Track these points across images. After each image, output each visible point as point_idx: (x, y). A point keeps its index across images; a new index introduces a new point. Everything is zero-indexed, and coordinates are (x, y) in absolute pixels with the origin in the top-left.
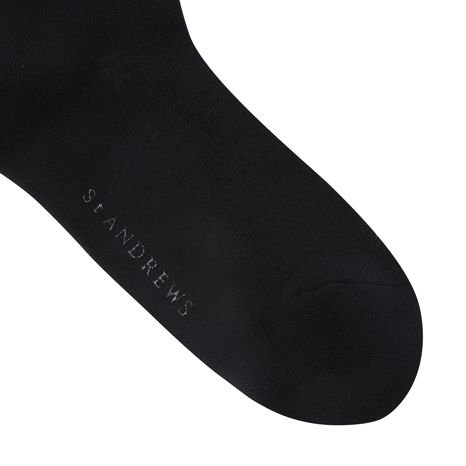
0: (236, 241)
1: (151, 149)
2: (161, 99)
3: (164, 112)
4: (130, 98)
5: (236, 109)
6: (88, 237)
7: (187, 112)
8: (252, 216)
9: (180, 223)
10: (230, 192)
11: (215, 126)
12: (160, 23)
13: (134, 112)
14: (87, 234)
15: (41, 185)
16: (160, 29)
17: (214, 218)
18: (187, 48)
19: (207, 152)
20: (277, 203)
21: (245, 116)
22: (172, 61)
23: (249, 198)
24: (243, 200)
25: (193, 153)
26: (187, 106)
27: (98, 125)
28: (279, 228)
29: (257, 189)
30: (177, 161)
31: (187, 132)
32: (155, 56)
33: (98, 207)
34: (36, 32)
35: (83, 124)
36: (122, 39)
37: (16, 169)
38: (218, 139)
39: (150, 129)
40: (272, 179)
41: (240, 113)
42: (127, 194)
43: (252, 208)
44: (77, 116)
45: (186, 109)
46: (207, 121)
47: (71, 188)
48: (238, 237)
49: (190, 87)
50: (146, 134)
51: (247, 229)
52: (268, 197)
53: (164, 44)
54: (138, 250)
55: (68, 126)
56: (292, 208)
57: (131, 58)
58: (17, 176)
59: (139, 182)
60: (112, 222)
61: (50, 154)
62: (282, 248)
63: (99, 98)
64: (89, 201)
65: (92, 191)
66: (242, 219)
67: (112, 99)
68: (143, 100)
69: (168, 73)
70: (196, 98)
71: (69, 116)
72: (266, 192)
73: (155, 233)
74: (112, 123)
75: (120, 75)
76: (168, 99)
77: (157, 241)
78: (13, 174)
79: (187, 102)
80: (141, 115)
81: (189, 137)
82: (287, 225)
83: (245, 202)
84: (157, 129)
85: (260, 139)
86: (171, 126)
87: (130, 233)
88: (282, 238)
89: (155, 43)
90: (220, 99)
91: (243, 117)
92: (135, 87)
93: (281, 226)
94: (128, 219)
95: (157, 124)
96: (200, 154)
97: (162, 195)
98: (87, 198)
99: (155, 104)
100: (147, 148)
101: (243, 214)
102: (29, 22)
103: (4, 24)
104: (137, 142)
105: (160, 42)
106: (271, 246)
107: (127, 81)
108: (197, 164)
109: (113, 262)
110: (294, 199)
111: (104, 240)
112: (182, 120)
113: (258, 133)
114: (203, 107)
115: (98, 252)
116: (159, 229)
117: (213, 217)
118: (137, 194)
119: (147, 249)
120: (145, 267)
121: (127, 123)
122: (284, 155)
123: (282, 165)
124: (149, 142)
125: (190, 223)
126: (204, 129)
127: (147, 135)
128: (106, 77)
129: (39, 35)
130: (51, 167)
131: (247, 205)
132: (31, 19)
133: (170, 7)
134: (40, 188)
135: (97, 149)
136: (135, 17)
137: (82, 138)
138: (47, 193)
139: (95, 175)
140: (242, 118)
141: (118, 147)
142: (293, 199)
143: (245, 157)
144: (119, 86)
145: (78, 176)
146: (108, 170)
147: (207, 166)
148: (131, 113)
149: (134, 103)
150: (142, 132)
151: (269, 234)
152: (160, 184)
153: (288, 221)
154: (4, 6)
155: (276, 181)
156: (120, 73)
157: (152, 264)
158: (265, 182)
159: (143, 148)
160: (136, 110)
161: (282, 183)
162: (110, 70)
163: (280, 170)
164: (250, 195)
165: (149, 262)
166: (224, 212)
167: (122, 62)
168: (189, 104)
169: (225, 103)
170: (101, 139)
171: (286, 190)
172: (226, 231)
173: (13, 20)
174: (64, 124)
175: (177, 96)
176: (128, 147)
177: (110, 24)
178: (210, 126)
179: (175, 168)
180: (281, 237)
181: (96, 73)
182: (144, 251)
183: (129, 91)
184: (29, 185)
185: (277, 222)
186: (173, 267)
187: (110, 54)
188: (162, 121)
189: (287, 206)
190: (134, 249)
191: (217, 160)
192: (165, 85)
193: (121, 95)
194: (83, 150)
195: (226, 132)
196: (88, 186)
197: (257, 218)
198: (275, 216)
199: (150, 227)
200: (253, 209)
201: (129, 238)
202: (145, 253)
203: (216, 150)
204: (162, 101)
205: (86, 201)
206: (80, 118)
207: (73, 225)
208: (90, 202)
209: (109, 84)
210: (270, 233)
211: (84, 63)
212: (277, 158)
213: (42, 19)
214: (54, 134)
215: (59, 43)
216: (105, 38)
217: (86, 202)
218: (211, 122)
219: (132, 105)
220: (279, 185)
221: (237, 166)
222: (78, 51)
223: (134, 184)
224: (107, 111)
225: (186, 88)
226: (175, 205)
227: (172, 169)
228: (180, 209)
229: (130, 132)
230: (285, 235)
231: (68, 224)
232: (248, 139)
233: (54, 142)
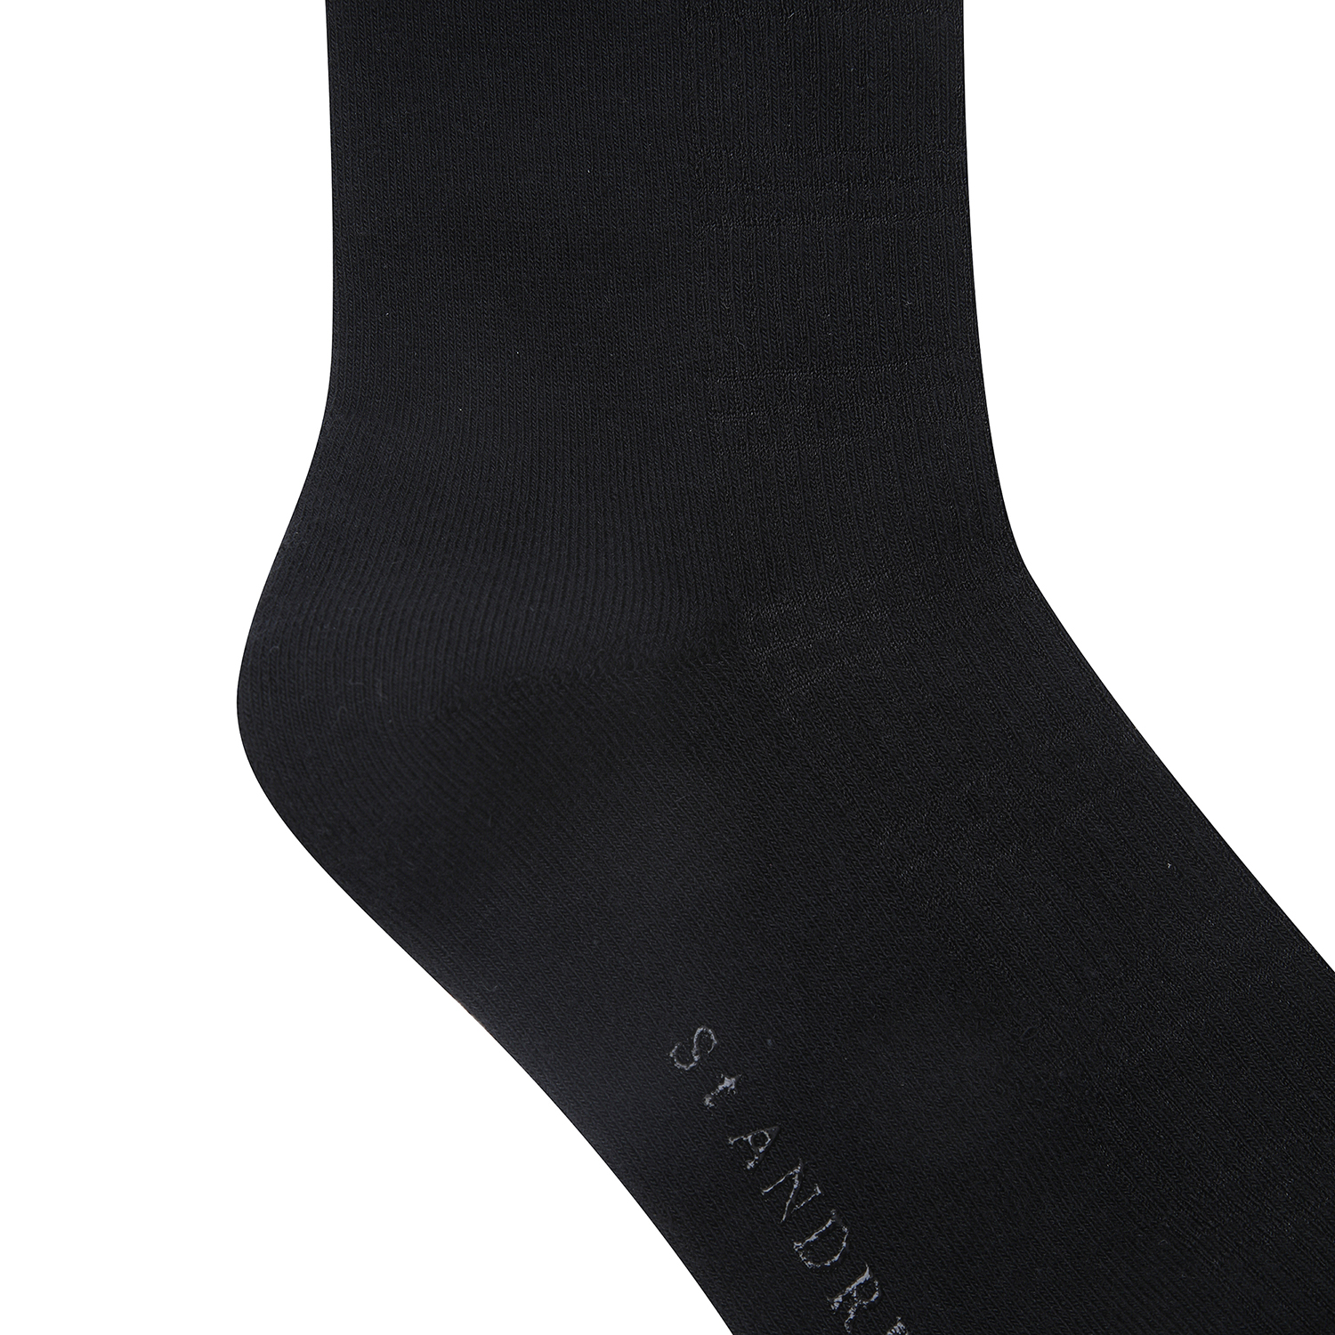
0: (1132, 1243)
1: (898, 915)
2: (929, 761)
3: (936, 802)
4: (831, 746)
5: (1162, 816)
6: (668, 1186)
7: (1005, 811)
8: (1190, 1169)
9: (970, 1161)
10: (1122, 1079)
11: (1089, 863)
12: (941, 517)
13: (842, 791)
14: (668, 1176)
15: (529, 1004)
16: (940, 534)
17: (1069, 1154)
18: (1018, 602)
19: (1060, 945)
20: (1274, 1133)
21: (1188, 841)
22: (968, 639)
23: (1183, 1105)
24: (1163, 1110)
25: (1017, 944)
26: (1009, 792)
27: (728, 824)
28: (1279, 1221)
29: (1210, 1079)
30: (969, 962)
31: (1002, 875)
32: (918, 620)
33: (720, 1087)
34: (554, 512)
35: (679, 817)
36: (815, 556)
37: (456, 945)
38: (1098, 903)
39: (894, 850)
40: (1259, 1051)
41: (1175, 827)
42: (823, 1049)
43: (1191, 1141)
44: (662, 791)
45: (1005, 801)
46: (1067, 846)
47: (630, 1020)
48: (1142, 1229)
49: (1024, 734)
50: (883, 867)
51: (1173, 1208)
52: (1244, 1109)
53: (946, 583)
54: (827, 1242)
55: (631, 819)
56: (1320, 1157)
57: (842, 618)
58: (458, 967)
59: (862, 1013)
60: (759, 1140)
61: (567, 904)
62: (1288, 1296)
63: (734, 739)
64: (692, 1065)
65: (707, 1033)
66: (1158, 1174)
67: (776, 746)
68: (871, 756)
69: (955, 678)
70: (1037, 769)
71: (636, 791)
72: (1239, 1092)
73: (891, 1186)
74: (776, 821)
75: (804, 672)
76: (949, 764)
77: (890, 1216)
78: (446, 963)
79: (1010, 778)
80: (865, 802)
81: (1006, 892)
82: (1304, 1216)
83: (1170, 1117)
84: (914, 852)
85: (1229, 918)
86: (956, 848)
87: (813, 1183)
88: (1289, 1259)
89: (919, 577)
90: (1114, 779)
91: (1183, 842)
92: (849, 713)
93: (1284, 1218)
94: (815, 1135)
95: (913, 838)
96: (1037, 949)
97: (926, 1061)
98: (685, 1056)
99: (908, 774)
100: (886, 910)
101: (1163, 1159)
102: (531, 478)
103: (455, 476)
104: (856, 888)
105: (936, 575)
106: (1254, 1284)
107: (823, 692)
108: (1028, 980)
109: (741, 1279)
110: (1327, 1127)
111: (721, 1201)
112: (988, 834)
113: (1226, 897)
114: (1056, 800)
115: (694, 1240)
116: (905, 1177)
117: (1067, 1151)
118: (855, 1051)
119: (855, 1238)
120: (840, 1299)
121: (822, 826)
122: (1303, 976)
123: (1293, 1009)
124: (891, 891)
125: (997, 1165)
126: (1054, 869)
127: (886, 867)
128: (758, 676)
129: (561, 525)
130: (568, 947)
131: (1176, 1131)
132: (540, 467)
133: (976, 467)
134: (526, 1015)
135: (728, 899)
136: (861, 488)
137: (676, 860)
138: (549, 1030)
139: (722, 982)
140: (1180, 844)
141: (799, 897)
142: (1324, 1125)
143: (1176, 971)
144: (799, 705)
145: (659, 983)
146: (765, 966)
147: (1057, 991)
148: (835, 794)
149: (844, 764)
150: (870, 858)
151: (1244, 1239)
152: (921, 1025)
153: (1309, 1203)
154: (457, 418)
155: (1272, 1060)
156: (804, 663)
157: (865, 1290)
158: (1237, 1058)
159: (875, 908)
160: (848, 785)
161: (1289, 1067)
162: (772, 652)
163: (1289, 1025)
164: (1185, 1096)
165: (856, 1284)
166: (1101, 1138)
167: (811, 628)
168: (1015, 786)
169: (1129, 792)
170: (740, 867)
171: (1303, 1091)
172: (1102, 1201)
173: (482, 468)
174: (617, 814)
175: (979, 756)
176: (830, 898)
177: (781, 504)
178: (1073, 861)
179: (963, 982)
180: (1286, 1255)
181: (729, 660)
182: (844, 1244)
183: (827, 726)
184: (493, 1002)
185: (1271, 1202)
186: (930, 1304)
187: (775, 601)
188: (928, 830)
189: (1305, 1148)
190: (814, 1237)
191: (1090, 974)
192: (943, 719)
193: (803, 735)
194: (682, 899)
195: (1122, 885)
196: (694, 1015)
197: (1207, 1177)
198: (1265, 1178)
199: (877, 1165)
200: (1194, 1145)
201: (805, 1199)
202: (848, 1251)
203: (1089, 940)
204: (932, 766)
205: (678, 1065)
206: (670, 799)
207: (623, 1144)
208: (694, 1071)
209: (767, 696)
210: (1250, 1237)
211: (696, 629)
212: (1282, 983)
213: (572, 471)
214: (584, 842)
215: (625, 557)
216: (764, 547)
217: (682, 1069)
218: (1078, 848)
219: (837, 768)
220: (1282, 1072)
221: (1151, 998)
222: (680, 587)
223: (847, 1019)
224: (759, 782)
225: (1010, 734)
226: (961, 1101)
227: (955, 985)
228: (974, 1117)
229: (832, 853)
230: (1298, 1250)
231: (608, 1138)
232: (1191, 913)
233: (581, 868)
